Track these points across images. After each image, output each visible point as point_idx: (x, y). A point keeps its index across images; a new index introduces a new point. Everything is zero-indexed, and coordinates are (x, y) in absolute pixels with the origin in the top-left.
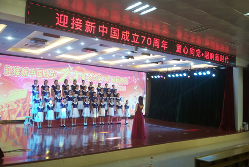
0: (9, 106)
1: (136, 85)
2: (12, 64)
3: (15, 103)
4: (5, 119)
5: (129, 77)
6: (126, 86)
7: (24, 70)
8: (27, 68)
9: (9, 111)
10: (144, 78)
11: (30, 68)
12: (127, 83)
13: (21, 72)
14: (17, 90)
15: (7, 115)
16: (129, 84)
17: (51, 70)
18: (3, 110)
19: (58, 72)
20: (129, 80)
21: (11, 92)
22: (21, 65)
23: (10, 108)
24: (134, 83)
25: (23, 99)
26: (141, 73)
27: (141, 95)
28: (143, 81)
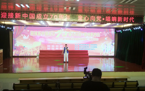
0: (33, 49)
1: (106, 37)
2: (33, 30)
3: (36, 48)
4: (32, 55)
5: (101, 32)
6: (99, 38)
7: (39, 32)
8: (40, 32)
10: (113, 32)
11: (42, 31)
12: (99, 36)
14: (36, 42)
15: (33, 53)
16: (101, 37)
17: (52, 32)
19: (56, 33)
20: (101, 34)
21: (34, 43)
22: (38, 30)
25: (39, 46)
26: (110, 29)
27: (111, 43)
28: (112, 34)
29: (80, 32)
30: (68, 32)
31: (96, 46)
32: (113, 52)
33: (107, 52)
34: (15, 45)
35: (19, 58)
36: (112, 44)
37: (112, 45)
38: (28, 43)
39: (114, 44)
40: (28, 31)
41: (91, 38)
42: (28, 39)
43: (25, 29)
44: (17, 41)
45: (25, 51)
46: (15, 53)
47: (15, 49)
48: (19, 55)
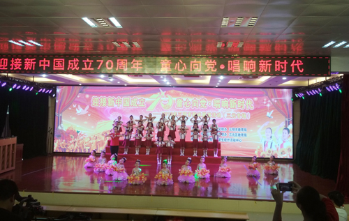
0: (96, 138)
1: (270, 109)
2: (98, 94)
3: (103, 135)
5: (256, 99)
6: (250, 111)
7: (111, 99)
8: (114, 98)
9: (97, 143)
10: (288, 98)
11: (116, 97)
12: (252, 108)
13: (107, 102)
14: (104, 121)
16: (256, 109)
17: (139, 97)
18: (91, 142)
19: (147, 99)
20: (256, 103)
21: (99, 123)
22: (107, 94)
23: (98, 140)
24: (266, 107)
26: (281, 90)
27: (283, 125)
28: (286, 103)
29: (203, 97)
30: (175, 99)
31: (244, 132)
32: (289, 150)
33: (274, 148)
34: (59, 128)
35: (67, 158)
36: (286, 129)
37: (286, 131)
38: (86, 123)
39: (290, 127)
40: (87, 96)
41: (232, 111)
42: (86, 115)
43: (81, 92)
44: (63, 120)
45: (79, 141)
46: (58, 145)
47: (59, 136)
48: (67, 151)
